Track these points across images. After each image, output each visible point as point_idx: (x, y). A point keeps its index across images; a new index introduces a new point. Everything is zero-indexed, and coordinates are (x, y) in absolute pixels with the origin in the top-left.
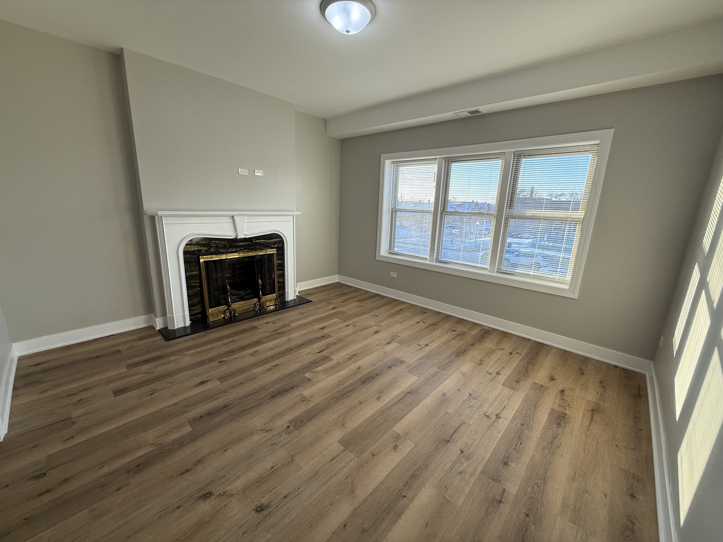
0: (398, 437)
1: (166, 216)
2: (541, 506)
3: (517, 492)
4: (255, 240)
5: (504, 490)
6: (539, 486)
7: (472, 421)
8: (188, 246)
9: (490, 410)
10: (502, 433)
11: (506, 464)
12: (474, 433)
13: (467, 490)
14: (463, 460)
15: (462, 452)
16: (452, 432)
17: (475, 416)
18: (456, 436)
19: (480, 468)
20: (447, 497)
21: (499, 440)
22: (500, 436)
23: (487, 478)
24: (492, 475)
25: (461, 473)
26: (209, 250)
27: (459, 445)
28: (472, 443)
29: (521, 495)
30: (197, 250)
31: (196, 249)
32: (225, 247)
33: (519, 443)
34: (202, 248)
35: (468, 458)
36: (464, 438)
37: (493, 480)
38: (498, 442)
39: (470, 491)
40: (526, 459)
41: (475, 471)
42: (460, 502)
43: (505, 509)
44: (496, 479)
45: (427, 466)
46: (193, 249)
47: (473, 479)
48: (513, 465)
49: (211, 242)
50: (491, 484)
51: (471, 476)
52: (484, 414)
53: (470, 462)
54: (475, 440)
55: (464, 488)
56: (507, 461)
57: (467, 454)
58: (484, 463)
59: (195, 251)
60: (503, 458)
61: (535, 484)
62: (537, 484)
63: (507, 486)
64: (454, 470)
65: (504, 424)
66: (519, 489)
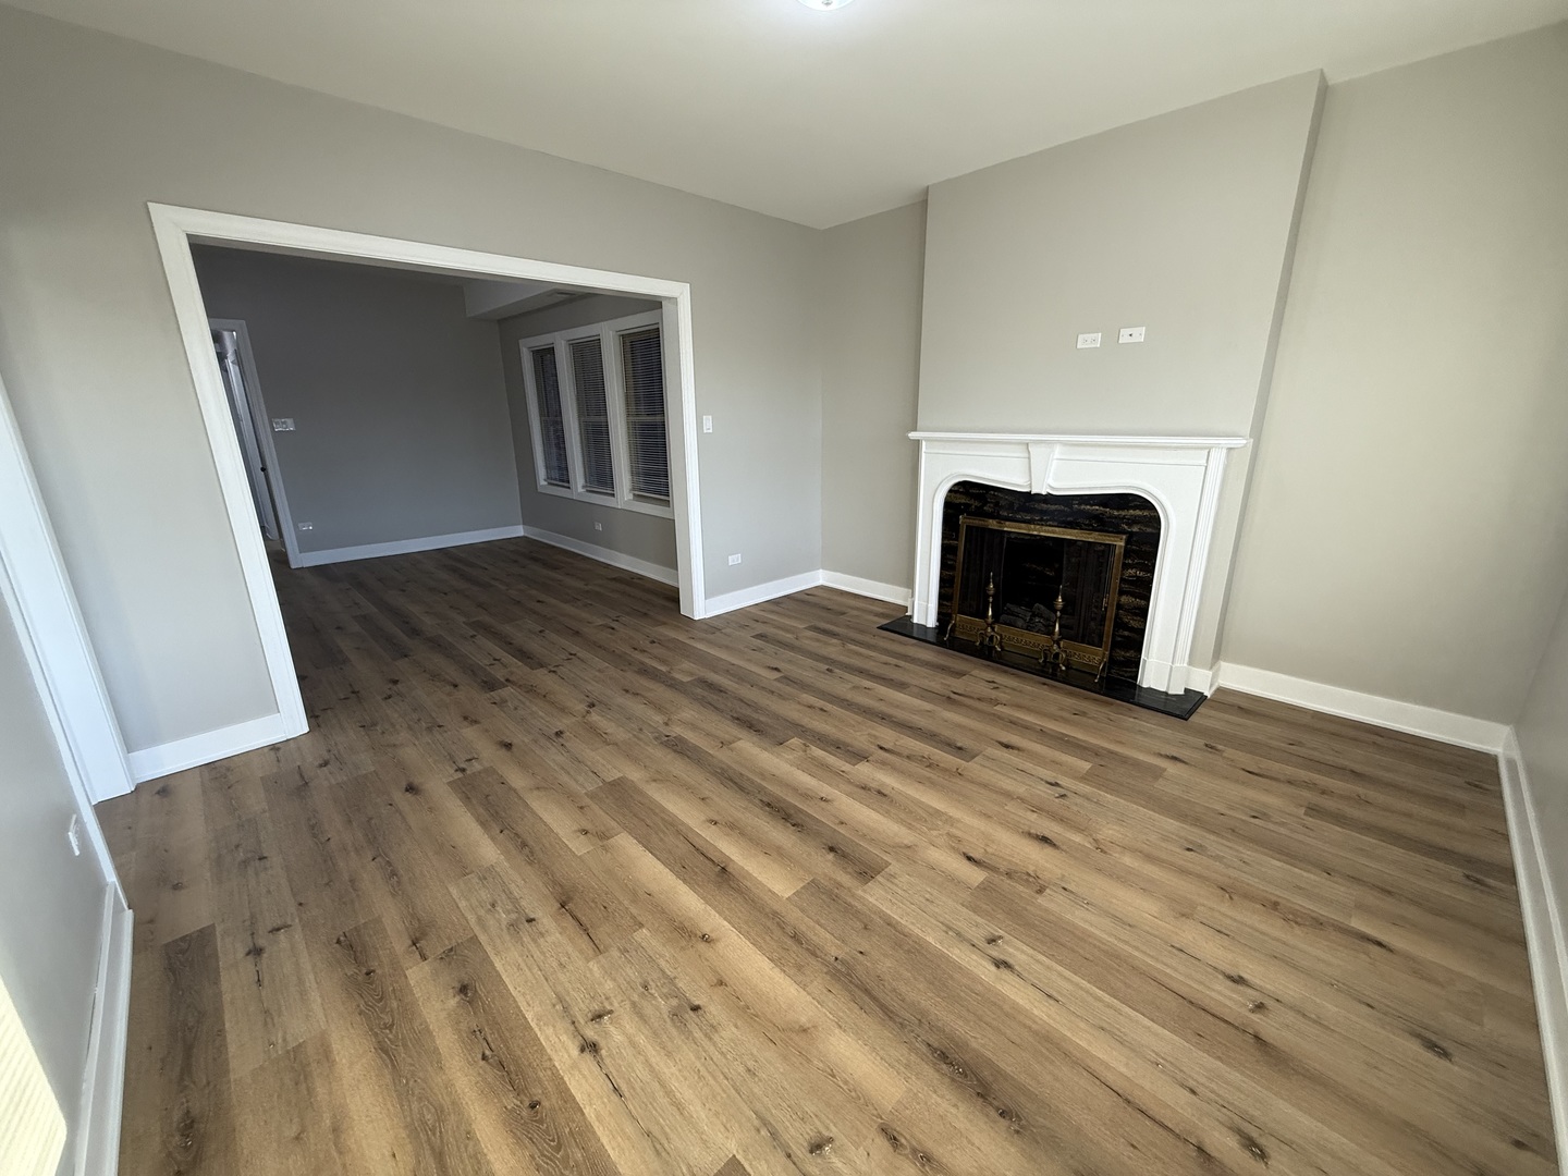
0: (603, 836)
1: (928, 440)
2: (359, 1006)
3: (406, 977)
4: (1080, 504)
5: (424, 958)
6: (386, 1028)
7: (595, 969)
8: (953, 494)
9: (618, 1037)
10: (533, 1025)
11: (463, 989)
12: (562, 960)
13: (463, 904)
14: (514, 916)
15: (530, 921)
16: (583, 919)
17: (609, 985)
18: (569, 922)
19: (482, 938)
20: (469, 876)
21: (518, 1007)
22: (529, 1016)
23: (460, 941)
24: (458, 952)
25: (493, 906)
26: (982, 507)
27: (546, 919)
28: (538, 946)
29: (397, 982)
30: (964, 504)
31: (963, 501)
32: (1010, 507)
33: (488, 1053)
34: (972, 502)
35: (513, 925)
36: (558, 935)
37: (451, 950)
38: (515, 1001)
39: (458, 907)
40: (446, 1040)
41: (484, 928)
42: (454, 892)
43: (400, 945)
44: (449, 956)
45: (531, 863)
46: (958, 501)
47: (472, 919)
48: (453, 1002)
49: (987, 493)
50: (447, 942)
51: (480, 920)
52: (611, 1012)
53: (504, 927)
54: (543, 953)
55: (468, 900)
56: (466, 995)
57: (521, 926)
58: (489, 949)
59: (961, 504)
60: (476, 991)
61: (392, 1025)
62: (390, 1027)
63: (426, 967)
64: (504, 897)
65: (560, 1049)
66: (408, 985)
